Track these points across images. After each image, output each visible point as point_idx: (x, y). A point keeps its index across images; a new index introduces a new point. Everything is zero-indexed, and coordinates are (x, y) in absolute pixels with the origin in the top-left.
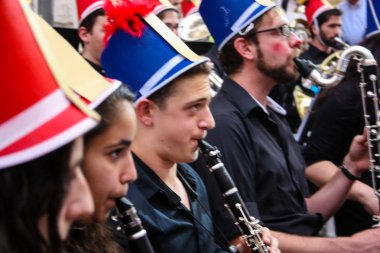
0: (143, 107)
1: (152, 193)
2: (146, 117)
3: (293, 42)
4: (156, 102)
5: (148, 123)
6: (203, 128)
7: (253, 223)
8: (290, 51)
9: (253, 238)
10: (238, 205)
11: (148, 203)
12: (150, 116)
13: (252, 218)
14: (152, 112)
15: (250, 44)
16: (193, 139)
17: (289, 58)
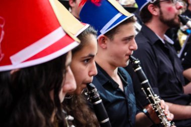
0: (102, 39)
1: (104, 82)
2: (103, 45)
3: (178, 7)
4: (108, 37)
5: (104, 47)
6: (132, 50)
7: (156, 98)
8: (176, 11)
9: (156, 105)
10: (148, 89)
11: (102, 87)
12: (105, 44)
13: (156, 95)
14: (106, 42)
15: (156, 7)
16: (127, 55)
17: (176, 15)
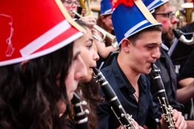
1: (122, 86)
2: (126, 48)
3: (173, 21)
5: (126, 51)
6: (154, 58)
7: (169, 109)
9: (167, 115)
10: (163, 98)
11: (120, 92)
12: (129, 48)
13: (169, 106)
16: (148, 62)
